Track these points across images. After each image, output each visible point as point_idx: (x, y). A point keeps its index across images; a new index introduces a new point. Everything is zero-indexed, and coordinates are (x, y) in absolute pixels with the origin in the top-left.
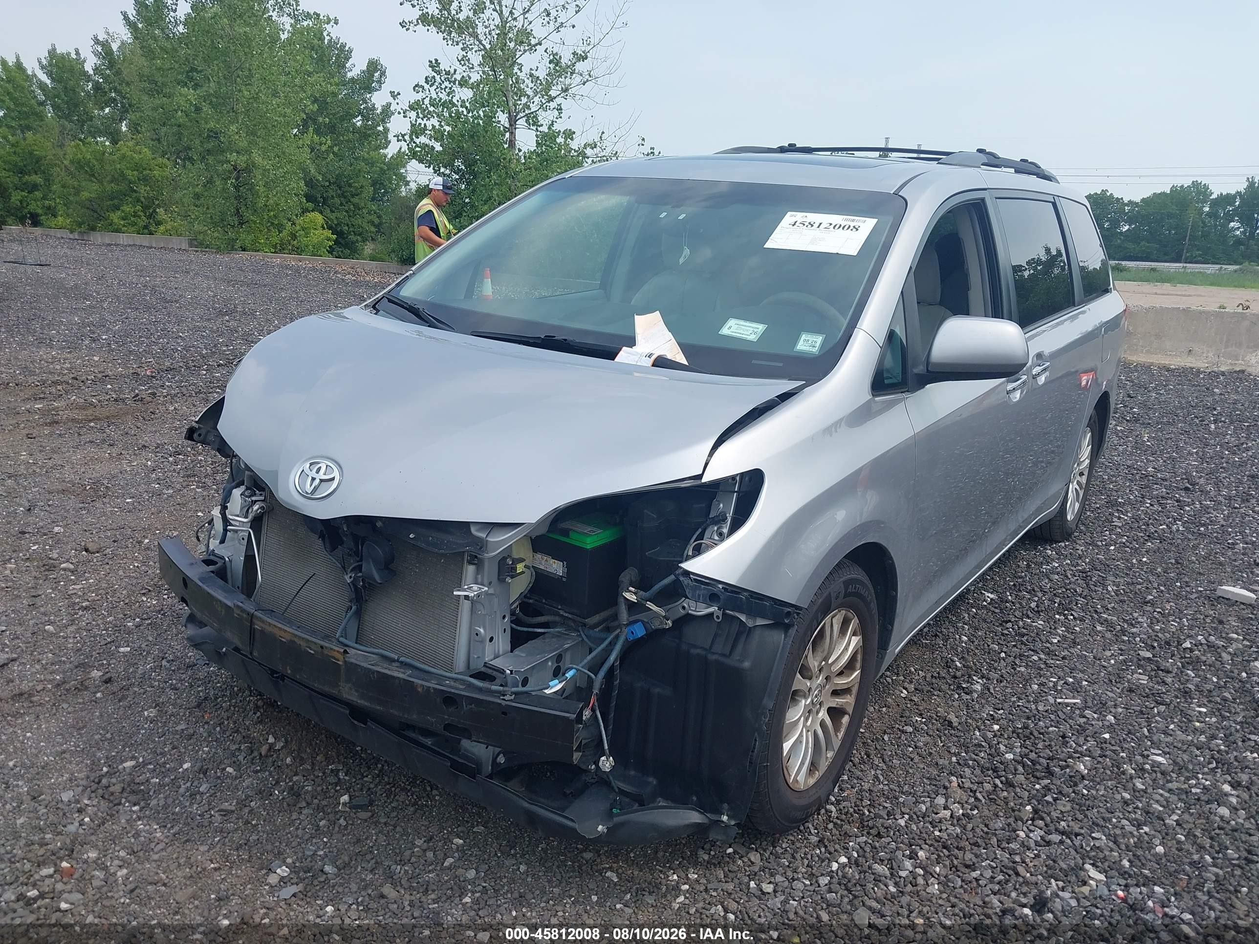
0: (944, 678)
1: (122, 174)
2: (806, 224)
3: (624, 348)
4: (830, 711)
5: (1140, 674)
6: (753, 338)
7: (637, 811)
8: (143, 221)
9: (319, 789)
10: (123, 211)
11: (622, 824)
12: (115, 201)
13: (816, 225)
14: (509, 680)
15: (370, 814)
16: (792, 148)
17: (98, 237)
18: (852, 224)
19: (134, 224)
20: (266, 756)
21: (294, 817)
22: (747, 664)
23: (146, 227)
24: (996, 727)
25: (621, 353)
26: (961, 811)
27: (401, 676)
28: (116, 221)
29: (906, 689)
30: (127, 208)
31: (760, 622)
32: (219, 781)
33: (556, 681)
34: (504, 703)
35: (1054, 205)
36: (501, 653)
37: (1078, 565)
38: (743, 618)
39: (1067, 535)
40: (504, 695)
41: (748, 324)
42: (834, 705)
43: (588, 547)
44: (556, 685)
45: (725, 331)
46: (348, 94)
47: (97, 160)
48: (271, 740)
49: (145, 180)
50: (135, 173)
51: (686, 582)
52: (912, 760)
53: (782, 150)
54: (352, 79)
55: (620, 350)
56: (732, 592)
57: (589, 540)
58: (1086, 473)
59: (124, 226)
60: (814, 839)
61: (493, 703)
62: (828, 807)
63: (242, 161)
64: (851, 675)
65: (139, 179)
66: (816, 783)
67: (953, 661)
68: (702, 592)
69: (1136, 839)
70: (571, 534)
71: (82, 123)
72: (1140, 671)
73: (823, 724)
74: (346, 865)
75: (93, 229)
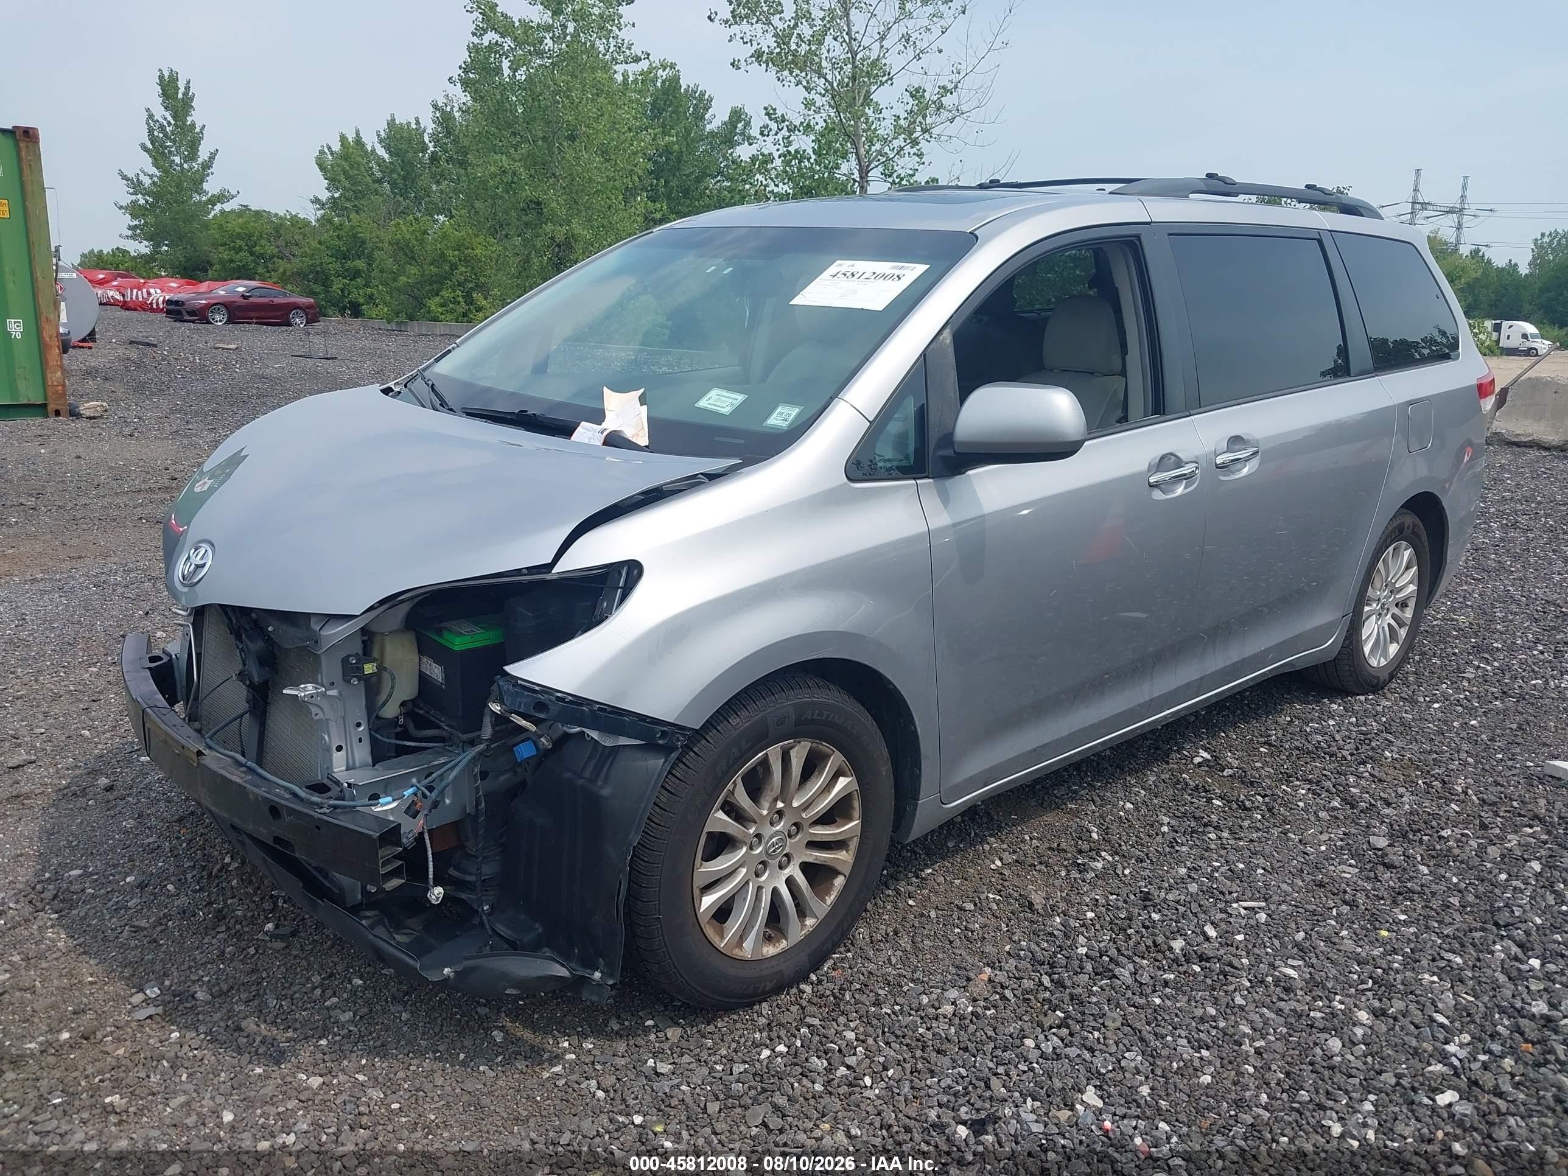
0: (1065, 851)
1: (443, 255)
2: (848, 274)
3: (583, 423)
4: (805, 867)
5: (1350, 865)
6: (726, 410)
7: (488, 956)
8: (463, 307)
9: (249, 914)
10: (442, 297)
11: (473, 969)
12: (436, 283)
13: (857, 276)
14: (347, 794)
15: (284, 944)
16: (994, 184)
17: (415, 327)
18: (897, 272)
19: (452, 311)
20: (217, 877)
21: (206, 941)
22: (606, 792)
23: (464, 315)
24: (1090, 915)
25: (579, 428)
26: (970, 1009)
27: (238, 780)
28: (433, 308)
29: (1001, 859)
30: (446, 293)
31: (623, 741)
32: (152, 897)
33: (390, 799)
34: (316, 815)
35: (1320, 242)
36: (357, 765)
37: (1365, 724)
38: (594, 735)
39: (1374, 685)
40: (321, 808)
41: (729, 394)
42: (811, 860)
43: (456, 649)
44: (389, 803)
45: (703, 403)
46: (706, 151)
47: (417, 240)
48: (227, 860)
49: (466, 260)
50: (456, 253)
51: (505, 688)
52: (951, 942)
53: (981, 187)
54: (712, 132)
55: (579, 424)
56: (571, 702)
57: (458, 640)
58: (1412, 603)
59: (442, 314)
60: (763, 1021)
61: (308, 815)
62: (802, 986)
63: (561, 233)
64: (844, 826)
65: (460, 260)
66: (779, 954)
67: (1089, 831)
68: (524, 700)
69: (1182, 1064)
70: (446, 634)
71: (418, 199)
72: (1353, 862)
73: (790, 882)
74: (222, 994)
75: (411, 318)
